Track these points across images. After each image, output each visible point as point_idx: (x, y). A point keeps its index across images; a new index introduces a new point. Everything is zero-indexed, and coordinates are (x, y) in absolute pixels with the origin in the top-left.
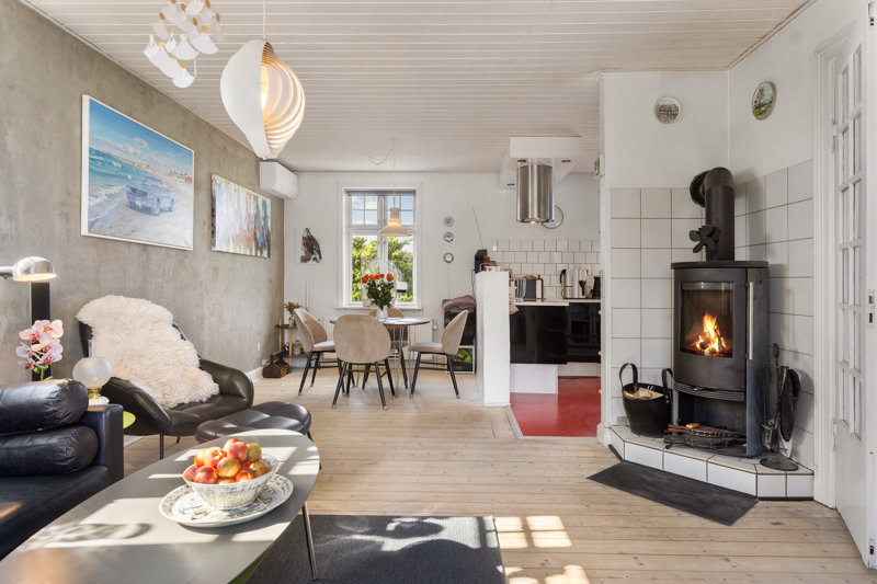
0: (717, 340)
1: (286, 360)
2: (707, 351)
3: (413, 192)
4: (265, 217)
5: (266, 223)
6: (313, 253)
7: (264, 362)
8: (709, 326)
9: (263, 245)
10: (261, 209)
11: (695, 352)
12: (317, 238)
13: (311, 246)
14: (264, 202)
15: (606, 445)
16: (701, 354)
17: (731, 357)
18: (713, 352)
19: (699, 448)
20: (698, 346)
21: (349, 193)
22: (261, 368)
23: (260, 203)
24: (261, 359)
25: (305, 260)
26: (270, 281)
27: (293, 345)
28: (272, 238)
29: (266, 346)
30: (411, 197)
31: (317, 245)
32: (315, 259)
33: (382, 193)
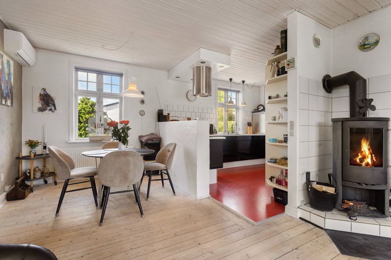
0: (370, 156)
1: (28, 183)
2: (364, 164)
3: (121, 75)
4: (9, 74)
5: (10, 79)
6: (49, 106)
7: (8, 188)
8: (365, 147)
9: (7, 95)
10: (5, 66)
11: (356, 164)
12: (52, 95)
13: (47, 101)
14: (8, 62)
15: (298, 218)
16: (360, 165)
17: (382, 167)
18: (367, 164)
19: (367, 216)
20: (358, 160)
21: (78, 69)
22: (4, 194)
23: (5, 62)
24: (4, 187)
25: (41, 110)
26: (12, 124)
27: (34, 170)
28: (14, 91)
29: (8, 176)
30: (118, 78)
31: (52, 100)
32: (51, 110)
33: (100, 73)
